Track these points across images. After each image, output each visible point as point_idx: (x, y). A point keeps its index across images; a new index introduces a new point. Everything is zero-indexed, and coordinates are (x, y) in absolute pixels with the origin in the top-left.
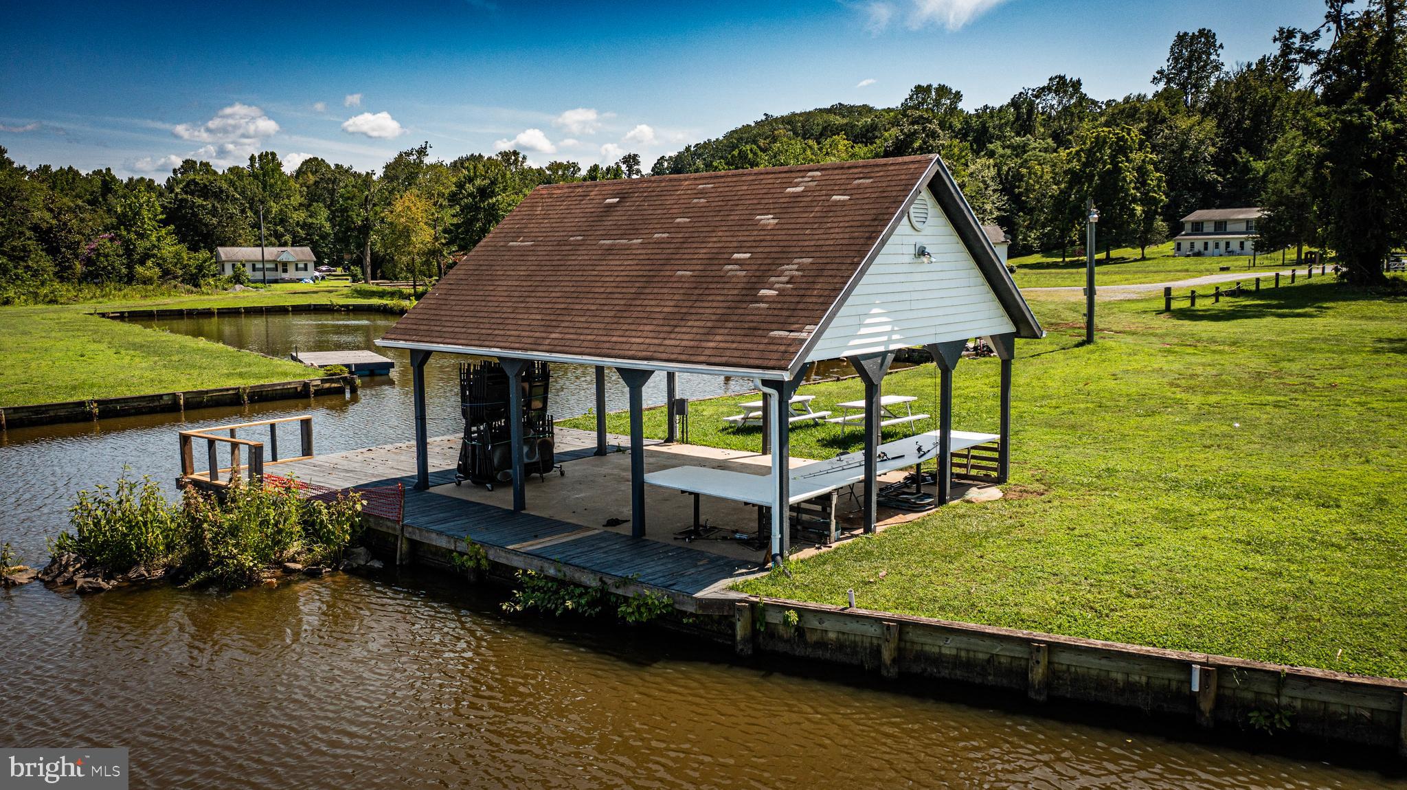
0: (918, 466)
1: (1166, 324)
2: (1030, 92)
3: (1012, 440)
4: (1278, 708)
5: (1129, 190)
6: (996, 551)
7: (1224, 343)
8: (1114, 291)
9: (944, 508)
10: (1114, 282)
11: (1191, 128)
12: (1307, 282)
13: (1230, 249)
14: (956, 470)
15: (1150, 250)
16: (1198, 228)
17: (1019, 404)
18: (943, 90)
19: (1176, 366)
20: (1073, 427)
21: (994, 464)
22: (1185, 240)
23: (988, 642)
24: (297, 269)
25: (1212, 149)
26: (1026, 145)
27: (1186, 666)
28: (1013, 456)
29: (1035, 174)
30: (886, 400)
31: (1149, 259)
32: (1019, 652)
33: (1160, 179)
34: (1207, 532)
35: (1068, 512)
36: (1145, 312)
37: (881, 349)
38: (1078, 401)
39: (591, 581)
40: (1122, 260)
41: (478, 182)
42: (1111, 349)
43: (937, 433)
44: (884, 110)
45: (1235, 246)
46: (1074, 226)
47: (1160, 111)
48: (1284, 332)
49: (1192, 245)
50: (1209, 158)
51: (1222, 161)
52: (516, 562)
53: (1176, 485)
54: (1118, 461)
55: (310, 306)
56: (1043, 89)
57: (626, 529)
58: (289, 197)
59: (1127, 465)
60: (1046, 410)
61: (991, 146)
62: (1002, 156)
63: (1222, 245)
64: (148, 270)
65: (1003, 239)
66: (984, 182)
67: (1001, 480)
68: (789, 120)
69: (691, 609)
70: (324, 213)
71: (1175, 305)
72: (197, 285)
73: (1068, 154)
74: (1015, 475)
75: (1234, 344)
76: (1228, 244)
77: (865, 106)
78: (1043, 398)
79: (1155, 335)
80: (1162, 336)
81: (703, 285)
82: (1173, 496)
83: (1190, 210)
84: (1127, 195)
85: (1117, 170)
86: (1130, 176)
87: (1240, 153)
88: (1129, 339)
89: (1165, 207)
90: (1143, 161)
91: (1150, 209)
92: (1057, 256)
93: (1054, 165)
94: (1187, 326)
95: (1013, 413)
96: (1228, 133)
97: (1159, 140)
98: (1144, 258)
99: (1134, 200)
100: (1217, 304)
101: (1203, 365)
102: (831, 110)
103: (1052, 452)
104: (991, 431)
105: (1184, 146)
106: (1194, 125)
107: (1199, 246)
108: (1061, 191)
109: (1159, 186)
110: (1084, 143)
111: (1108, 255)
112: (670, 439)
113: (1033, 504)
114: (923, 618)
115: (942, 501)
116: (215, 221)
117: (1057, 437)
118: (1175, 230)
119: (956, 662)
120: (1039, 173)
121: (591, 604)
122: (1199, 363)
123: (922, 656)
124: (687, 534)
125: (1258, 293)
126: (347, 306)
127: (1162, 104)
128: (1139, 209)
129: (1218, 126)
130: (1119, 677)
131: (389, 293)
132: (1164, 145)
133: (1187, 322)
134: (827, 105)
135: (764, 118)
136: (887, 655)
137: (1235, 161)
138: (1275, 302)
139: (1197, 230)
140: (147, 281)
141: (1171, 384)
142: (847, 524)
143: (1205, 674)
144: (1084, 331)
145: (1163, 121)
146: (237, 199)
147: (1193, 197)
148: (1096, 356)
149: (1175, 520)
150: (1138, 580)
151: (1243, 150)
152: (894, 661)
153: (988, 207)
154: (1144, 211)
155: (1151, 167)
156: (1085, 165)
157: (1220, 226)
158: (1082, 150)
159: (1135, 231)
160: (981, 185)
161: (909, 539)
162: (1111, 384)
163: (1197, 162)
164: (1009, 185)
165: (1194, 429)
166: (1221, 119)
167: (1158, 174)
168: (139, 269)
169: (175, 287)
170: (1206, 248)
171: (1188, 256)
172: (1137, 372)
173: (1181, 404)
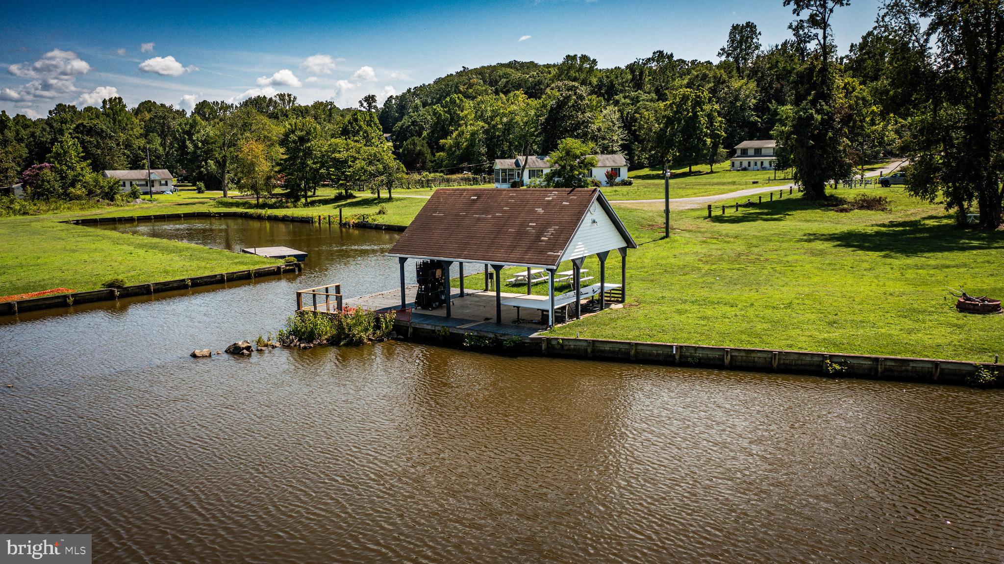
0: (593, 297)
1: (708, 225)
2: (641, 61)
3: (627, 287)
4: (696, 357)
5: (702, 129)
6: (620, 323)
7: (732, 237)
8: (686, 203)
9: (603, 311)
10: (687, 196)
11: (741, 87)
12: (788, 197)
13: (764, 166)
14: (606, 298)
15: (715, 166)
16: (744, 152)
17: (631, 271)
18: (584, 58)
19: (705, 251)
20: (652, 281)
21: (620, 296)
22: (737, 160)
23: (619, 345)
24: (161, 185)
25: (754, 101)
26: (638, 97)
27: (672, 347)
28: (627, 293)
29: (645, 118)
30: (582, 271)
31: (715, 172)
32: (627, 347)
33: (721, 122)
34: (690, 315)
35: (645, 311)
36: (698, 218)
37: (581, 256)
38: (656, 269)
39: (491, 335)
40: (698, 173)
41: (298, 133)
42: (677, 241)
43: (599, 284)
44: (544, 66)
45: (766, 164)
46: (669, 151)
47: (721, 76)
48: (763, 230)
49: (741, 163)
50: (752, 107)
51: (760, 108)
52: (461, 332)
53: (685, 302)
54: (667, 294)
55: (194, 213)
56: (649, 60)
57: (495, 320)
58: (132, 129)
59: (669, 295)
60: (642, 273)
61: (617, 97)
62: (624, 104)
63: (759, 164)
64: (78, 190)
65: (625, 164)
66: (612, 122)
67: (622, 301)
68: (480, 72)
69: (528, 341)
70: (158, 140)
71: (713, 214)
72: (112, 199)
73: (665, 105)
74: (628, 300)
75: (736, 237)
76: (762, 163)
77: (532, 63)
78: (641, 268)
79: (700, 232)
80: (703, 233)
81: (520, 234)
82: (683, 305)
83: (742, 140)
84: (701, 132)
85: (695, 116)
86: (703, 120)
87: (771, 103)
88: (687, 235)
89: (725, 139)
90: (711, 110)
91: (715, 141)
92: (659, 170)
93: (656, 111)
94: (718, 226)
95: (627, 275)
96: (764, 90)
97: (722, 94)
98: (712, 172)
99: (706, 135)
100: (737, 213)
101: (717, 249)
102: (510, 65)
103: (643, 291)
104: (619, 283)
105: (737, 98)
106: (742, 86)
107: (745, 164)
108: (661, 129)
109: (721, 126)
110: (675, 99)
111: (690, 169)
112: (486, 290)
113: (634, 309)
114: (600, 339)
115: (602, 309)
116: (99, 151)
117: (644, 285)
118: (731, 154)
119: (610, 352)
120: (647, 117)
121: (492, 343)
122: (715, 249)
123: (600, 351)
124: (514, 322)
125: (760, 205)
126: (219, 214)
127: (722, 71)
128: (709, 141)
129: (758, 86)
130: (655, 352)
131: (241, 204)
132: (725, 98)
133: (717, 224)
134: (506, 61)
135: (462, 69)
136: (589, 350)
137: (768, 108)
138: (766, 211)
139: (744, 153)
140: (78, 198)
141: (700, 260)
142: (571, 317)
143: (677, 348)
144: (664, 230)
145: (724, 82)
146: (112, 136)
147: (743, 131)
148: (668, 245)
149: (679, 312)
150: (664, 328)
151: (774, 102)
152: (591, 352)
153: (615, 138)
154: (712, 142)
155: (716, 114)
156: (676, 113)
157: (758, 152)
158: (673, 103)
159: (707, 154)
160: (611, 124)
161: (591, 321)
162: (672, 260)
163: (745, 109)
164: (628, 123)
165: (701, 280)
166: (759, 82)
167: (720, 119)
168: (72, 190)
169: (98, 201)
170: (749, 165)
171: (739, 170)
172: (686, 254)
173: (699, 269)
